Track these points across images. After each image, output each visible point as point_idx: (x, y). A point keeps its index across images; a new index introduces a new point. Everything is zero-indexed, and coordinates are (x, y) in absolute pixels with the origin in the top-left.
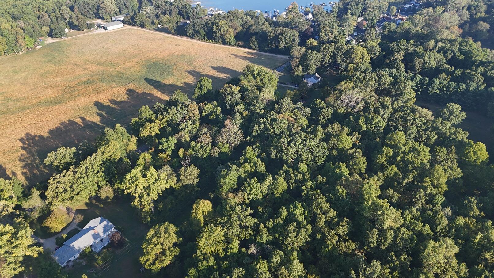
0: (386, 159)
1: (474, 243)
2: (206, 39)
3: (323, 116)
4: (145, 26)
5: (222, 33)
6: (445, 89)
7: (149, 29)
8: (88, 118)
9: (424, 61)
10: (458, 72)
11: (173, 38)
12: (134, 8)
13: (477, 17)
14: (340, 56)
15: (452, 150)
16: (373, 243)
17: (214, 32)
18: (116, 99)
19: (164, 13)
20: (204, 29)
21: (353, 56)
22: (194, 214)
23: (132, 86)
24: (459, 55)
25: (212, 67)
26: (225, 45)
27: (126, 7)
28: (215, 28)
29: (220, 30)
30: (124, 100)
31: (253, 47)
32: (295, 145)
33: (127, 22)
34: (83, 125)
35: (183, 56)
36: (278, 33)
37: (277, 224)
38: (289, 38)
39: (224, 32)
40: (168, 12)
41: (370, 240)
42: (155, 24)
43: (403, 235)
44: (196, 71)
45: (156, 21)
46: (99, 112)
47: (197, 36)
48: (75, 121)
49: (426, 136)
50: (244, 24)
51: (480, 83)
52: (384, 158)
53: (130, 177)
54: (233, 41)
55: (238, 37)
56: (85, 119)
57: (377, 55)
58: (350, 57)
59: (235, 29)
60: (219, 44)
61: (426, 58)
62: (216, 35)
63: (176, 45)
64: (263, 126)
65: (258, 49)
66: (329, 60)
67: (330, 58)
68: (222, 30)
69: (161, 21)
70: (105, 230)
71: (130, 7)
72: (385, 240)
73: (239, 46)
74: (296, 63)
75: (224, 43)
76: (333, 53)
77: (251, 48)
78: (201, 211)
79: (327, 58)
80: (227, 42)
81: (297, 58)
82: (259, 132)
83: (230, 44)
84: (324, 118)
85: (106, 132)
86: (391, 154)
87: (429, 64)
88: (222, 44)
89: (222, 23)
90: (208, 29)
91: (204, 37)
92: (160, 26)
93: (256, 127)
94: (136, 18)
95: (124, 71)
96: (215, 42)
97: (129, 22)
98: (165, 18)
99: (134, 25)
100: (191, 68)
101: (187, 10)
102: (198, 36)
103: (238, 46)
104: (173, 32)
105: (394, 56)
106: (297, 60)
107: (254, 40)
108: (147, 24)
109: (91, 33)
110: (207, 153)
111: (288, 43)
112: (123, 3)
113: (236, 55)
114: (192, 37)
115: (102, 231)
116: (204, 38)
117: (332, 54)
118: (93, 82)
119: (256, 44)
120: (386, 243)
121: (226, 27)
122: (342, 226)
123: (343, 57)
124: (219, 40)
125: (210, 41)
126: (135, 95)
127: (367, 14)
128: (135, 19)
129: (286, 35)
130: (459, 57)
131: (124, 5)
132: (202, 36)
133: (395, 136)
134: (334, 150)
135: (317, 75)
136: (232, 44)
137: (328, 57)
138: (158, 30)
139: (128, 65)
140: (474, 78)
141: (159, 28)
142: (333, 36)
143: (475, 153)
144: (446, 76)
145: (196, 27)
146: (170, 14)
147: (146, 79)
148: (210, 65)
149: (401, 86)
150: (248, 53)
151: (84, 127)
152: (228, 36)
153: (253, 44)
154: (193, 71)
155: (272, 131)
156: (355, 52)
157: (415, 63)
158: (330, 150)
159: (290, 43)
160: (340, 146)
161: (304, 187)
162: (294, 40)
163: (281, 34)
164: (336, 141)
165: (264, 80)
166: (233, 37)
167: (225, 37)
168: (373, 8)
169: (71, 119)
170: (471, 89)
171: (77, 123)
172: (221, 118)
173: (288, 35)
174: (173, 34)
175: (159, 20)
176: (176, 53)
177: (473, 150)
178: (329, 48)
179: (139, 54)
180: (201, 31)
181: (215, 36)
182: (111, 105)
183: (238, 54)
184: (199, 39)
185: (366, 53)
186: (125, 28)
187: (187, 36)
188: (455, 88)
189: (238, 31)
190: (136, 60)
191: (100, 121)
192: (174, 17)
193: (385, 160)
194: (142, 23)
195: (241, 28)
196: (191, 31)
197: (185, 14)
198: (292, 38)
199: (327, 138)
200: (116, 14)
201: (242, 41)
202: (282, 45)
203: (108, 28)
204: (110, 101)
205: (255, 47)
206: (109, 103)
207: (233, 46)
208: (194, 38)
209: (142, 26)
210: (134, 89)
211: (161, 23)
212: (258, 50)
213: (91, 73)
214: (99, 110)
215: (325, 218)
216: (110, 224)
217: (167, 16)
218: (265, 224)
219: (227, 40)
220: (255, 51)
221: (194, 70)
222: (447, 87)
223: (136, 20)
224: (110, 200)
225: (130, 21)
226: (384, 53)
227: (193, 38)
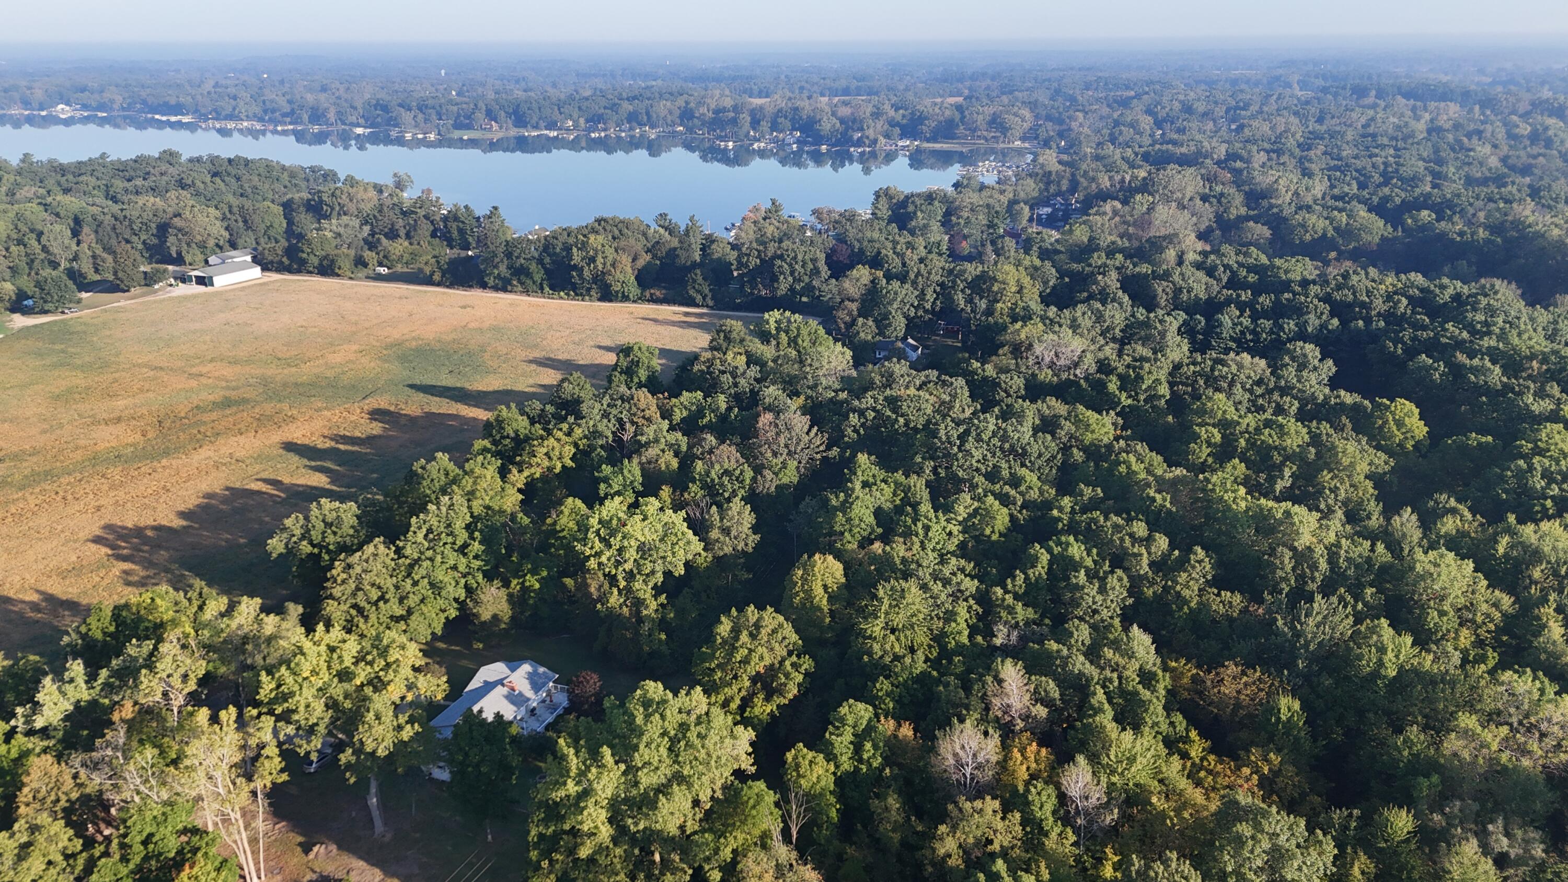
0: (1209, 450)
1: (1496, 560)
2: (547, 289)
3: (1006, 391)
4: (337, 271)
5: (600, 267)
6: (1249, 337)
7: (351, 278)
8: (287, 480)
9: (1174, 285)
10: (1265, 300)
11: (444, 293)
12: (272, 233)
13: (1232, 217)
14: (963, 291)
15: (1344, 425)
16: (1285, 579)
17: (575, 267)
18: (348, 434)
19: (392, 235)
20: (540, 261)
21: (995, 288)
22: (802, 595)
23: (382, 402)
24: (1244, 273)
25: (600, 347)
26: (610, 301)
27: (248, 228)
28: (577, 257)
29: (593, 260)
30: (374, 432)
31: (699, 298)
32: (979, 439)
33: (272, 262)
34: (282, 495)
35: (495, 329)
36: (769, 255)
37: (1037, 580)
38: (803, 266)
39: (604, 264)
40: (402, 233)
41: (1280, 573)
42: (365, 265)
43: (1346, 552)
44: (559, 361)
45: (368, 255)
46: (313, 464)
47: (519, 281)
48: (247, 487)
49: (1274, 405)
50: (653, 246)
51: (1324, 317)
52: (1206, 451)
53: (600, 522)
54: (634, 290)
55: (645, 279)
56: (280, 482)
57: (1051, 284)
58: (989, 290)
59: (634, 260)
60: (591, 300)
61: (1176, 278)
62: (581, 275)
63: (464, 307)
64: (871, 415)
65: (711, 303)
66: (934, 303)
67: (935, 299)
68: (600, 260)
69: (385, 257)
70: (536, 683)
71: (262, 228)
72: (1314, 567)
73: (654, 300)
74: (850, 313)
75: (607, 295)
76: (942, 285)
77: (691, 303)
78: (820, 583)
79: (928, 297)
80: (617, 292)
81: (853, 301)
82: (862, 432)
83: (625, 298)
84: (1009, 395)
85: (420, 471)
86: (1218, 438)
87: (1188, 292)
88: (600, 300)
89: (595, 241)
90: (553, 262)
91: (541, 284)
92: (383, 270)
93: (854, 419)
94: (305, 248)
95: (330, 374)
96: (577, 294)
97: (281, 262)
98: (399, 247)
99: (298, 272)
100: (537, 354)
101: (461, 225)
102: (522, 284)
103: (648, 301)
104: (437, 277)
105: (1096, 282)
106: (854, 306)
107: (700, 279)
108: (346, 264)
109: (160, 296)
110: (744, 488)
111: (800, 280)
112: (240, 219)
113: (655, 321)
114: (503, 286)
115: (529, 687)
116: (542, 289)
117: (938, 289)
118: (245, 401)
119: (707, 291)
120: (1317, 574)
121: (610, 253)
122: (1200, 562)
123: (968, 292)
124: (589, 290)
125: (562, 294)
126: (403, 421)
127: (962, 221)
128: (303, 252)
129: (795, 258)
130: (1245, 277)
131: (241, 224)
132: (534, 282)
133: (1209, 404)
134: (1075, 451)
135: (910, 341)
136: (631, 296)
137: (930, 296)
138: (379, 278)
139: (337, 358)
140: (1307, 307)
141: (380, 274)
142: (915, 258)
143: (1400, 424)
144: (1238, 313)
145: (517, 257)
146: (408, 236)
147: (412, 386)
148: (592, 343)
149: (1156, 328)
150: (687, 314)
151: (288, 498)
152: (619, 275)
153: (698, 291)
154: (549, 359)
155: (901, 420)
156: (1000, 277)
157: (1155, 291)
158: (1065, 449)
159: (807, 279)
160: (1089, 438)
161: (1055, 513)
162: (816, 272)
163: (781, 257)
164: (1073, 428)
165: (800, 342)
166: (633, 278)
167: (609, 279)
168: (972, 210)
169: (232, 485)
170: (1310, 330)
171: (259, 493)
172: (736, 416)
173: (800, 257)
174: (438, 284)
175: (378, 253)
176: (472, 325)
177: (1394, 419)
178: (929, 273)
179: (354, 333)
180: (533, 267)
181: (576, 280)
182: (342, 447)
183: (660, 318)
184: (527, 292)
185: (1026, 281)
186: (266, 280)
187: (484, 286)
188: (1271, 332)
189: (641, 263)
190: (355, 347)
191: (332, 482)
192: (425, 244)
193: (1209, 455)
194: (325, 263)
195: (648, 257)
196: (503, 269)
197: (455, 234)
198: (810, 266)
199: (1048, 425)
200: (221, 248)
201: (659, 287)
202: (783, 287)
203: (215, 279)
204: (332, 439)
205: (704, 298)
206: (329, 444)
207: (634, 302)
208: (509, 288)
209: (327, 269)
210: (392, 408)
211: (385, 262)
212: (711, 308)
213: (224, 384)
214: (310, 459)
215: (1149, 553)
216: (542, 670)
217: (400, 241)
218: (1004, 587)
219: (617, 287)
220: (705, 310)
221: (552, 356)
222: (1253, 332)
223: (304, 255)
224: (503, 626)
225: (285, 260)
226: (1067, 280)
227: (504, 290)
